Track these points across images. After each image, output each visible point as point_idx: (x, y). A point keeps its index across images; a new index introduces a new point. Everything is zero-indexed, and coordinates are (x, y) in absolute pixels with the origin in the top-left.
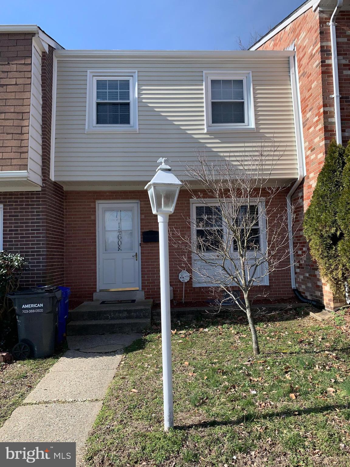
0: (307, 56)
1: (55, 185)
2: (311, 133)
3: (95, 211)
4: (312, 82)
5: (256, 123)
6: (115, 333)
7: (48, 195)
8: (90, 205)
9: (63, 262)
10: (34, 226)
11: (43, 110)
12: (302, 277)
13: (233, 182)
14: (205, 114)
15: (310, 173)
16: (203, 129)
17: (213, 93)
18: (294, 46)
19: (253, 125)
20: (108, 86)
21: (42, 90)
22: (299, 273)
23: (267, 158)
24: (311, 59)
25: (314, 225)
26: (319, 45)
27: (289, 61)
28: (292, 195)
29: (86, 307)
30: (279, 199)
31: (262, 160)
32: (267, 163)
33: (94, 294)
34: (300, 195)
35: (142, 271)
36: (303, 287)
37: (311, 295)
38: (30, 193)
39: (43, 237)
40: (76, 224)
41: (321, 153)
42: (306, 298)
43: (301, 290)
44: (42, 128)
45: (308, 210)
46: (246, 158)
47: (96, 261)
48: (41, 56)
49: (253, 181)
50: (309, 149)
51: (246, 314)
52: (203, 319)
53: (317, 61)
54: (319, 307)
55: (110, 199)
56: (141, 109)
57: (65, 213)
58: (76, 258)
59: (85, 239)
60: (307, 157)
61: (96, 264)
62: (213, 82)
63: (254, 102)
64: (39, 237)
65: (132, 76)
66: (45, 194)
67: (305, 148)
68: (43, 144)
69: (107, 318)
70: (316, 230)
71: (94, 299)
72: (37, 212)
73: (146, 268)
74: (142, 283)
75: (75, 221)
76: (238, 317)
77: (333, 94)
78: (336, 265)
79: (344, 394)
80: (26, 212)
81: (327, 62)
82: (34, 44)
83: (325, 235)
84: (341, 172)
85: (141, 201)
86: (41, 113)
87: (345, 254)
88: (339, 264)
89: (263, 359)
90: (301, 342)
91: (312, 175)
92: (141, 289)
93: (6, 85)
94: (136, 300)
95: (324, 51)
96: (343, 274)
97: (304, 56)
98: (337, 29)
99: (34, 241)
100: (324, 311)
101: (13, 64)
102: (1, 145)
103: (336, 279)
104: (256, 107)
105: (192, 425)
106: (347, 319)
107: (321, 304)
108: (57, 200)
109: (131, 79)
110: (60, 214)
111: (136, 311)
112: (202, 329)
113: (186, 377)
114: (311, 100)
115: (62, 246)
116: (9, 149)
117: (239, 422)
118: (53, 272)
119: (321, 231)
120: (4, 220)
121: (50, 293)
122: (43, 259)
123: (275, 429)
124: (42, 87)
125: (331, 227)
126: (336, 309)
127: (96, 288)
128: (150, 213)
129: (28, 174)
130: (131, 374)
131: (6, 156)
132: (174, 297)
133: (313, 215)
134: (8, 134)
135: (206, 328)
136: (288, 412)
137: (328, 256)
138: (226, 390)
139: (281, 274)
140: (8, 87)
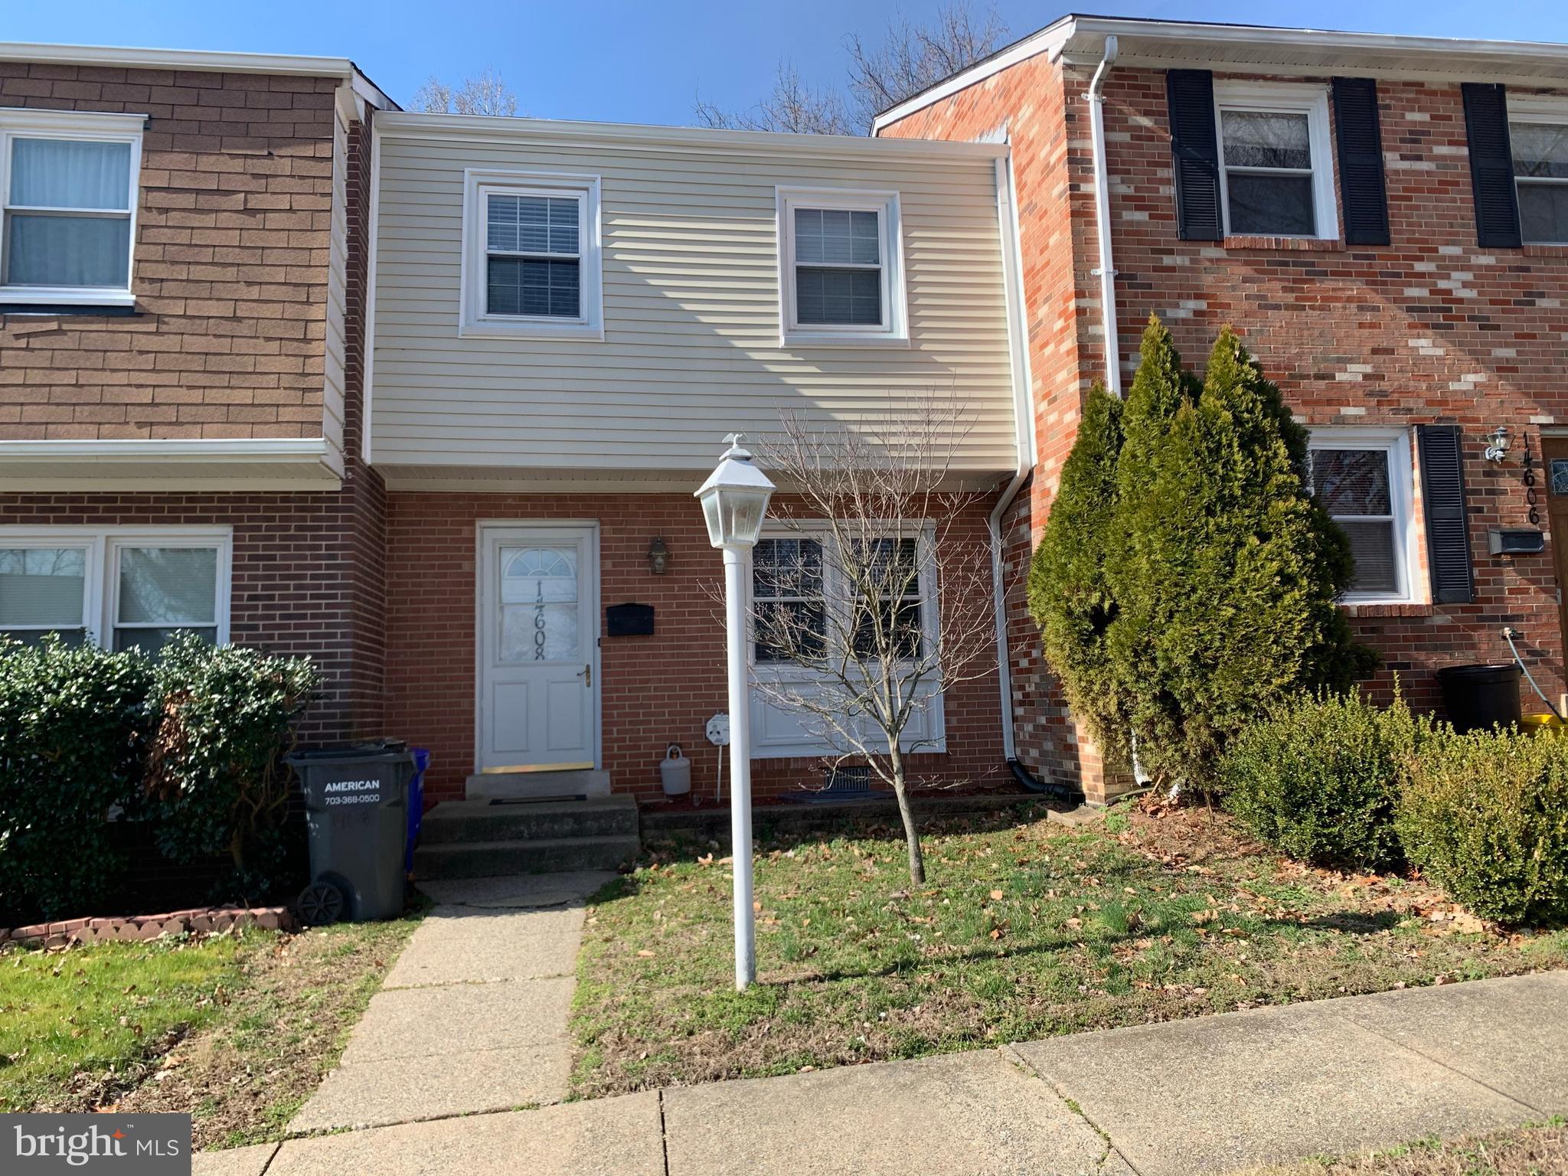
0: (1037, 166)
1: (371, 476)
2: (1049, 358)
3: (473, 549)
4: (1048, 232)
5: (911, 328)
6: (547, 872)
7: (359, 504)
8: (459, 532)
9: (381, 689)
10: (319, 587)
11: (349, 275)
12: (1029, 727)
13: (865, 476)
14: (779, 298)
15: (1046, 458)
16: (776, 338)
17: (799, 243)
18: (1007, 133)
19: (902, 332)
20: (518, 211)
21: (349, 221)
22: (1024, 719)
23: (940, 429)
24: (1048, 175)
25: (1053, 586)
26: (1063, 147)
27: (994, 168)
28: (1004, 514)
29: (447, 809)
30: (971, 522)
31: (927, 434)
32: (941, 441)
33: (468, 780)
34: (1023, 513)
35: (604, 716)
36: (1034, 753)
37: (1054, 773)
38: (310, 496)
39: (344, 616)
40: (419, 585)
41: (1070, 408)
42: (1040, 781)
43: (1028, 762)
44: (347, 321)
45: (1040, 550)
46: (893, 429)
47: (473, 686)
48: (348, 131)
49: (909, 477)
50: (1045, 397)
51: (892, 787)
52: (776, 834)
53: (1060, 186)
54: (1071, 797)
55: (516, 516)
56: (611, 278)
57: (387, 553)
58: (417, 680)
59: (444, 627)
60: (1039, 418)
61: (473, 696)
62: (799, 212)
63: (907, 271)
64: (334, 616)
65: (587, 189)
66: (352, 500)
67: (1035, 395)
68: (348, 366)
69: (519, 836)
70: (1057, 599)
71: (468, 794)
72: (328, 548)
73: (616, 707)
74: (604, 749)
75: (418, 576)
76: (867, 826)
77: (1098, 267)
78: (1104, 683)
79: (1098, 925)
80: (297, 548)
81: (1085, 188)
82: (338, 105)
83: (1078, 611)
84: (1114, 460)
85: (602, 523)
86: (345, 284)
87: (1121, 653)
88: (1110, 679)
89: (934, 890)
90: (1022, 864)
91: (1054, 466)
92: (599, 766)
93: (265, 211)
94: (588, 795)
95: (1077, 161)
96: (1120, 704)
97: (1029, 163)
98: (1106, 110)
99: (318, 626)
100: (1082, 807)
101: (281, 157)
102: (251, 369)
103: (1105, 718)
104: (910, 283)
105: (793, 982)
106: (1135, 818)
107: (1077, 791)
108: (374, 515)
109: (581, 196)
110: (379, 554)
111: (597, 816)
112: (777, 853)
113: (761, 927)
114: (1049, 277)
115: (381, 644)
116: (272, 380)
117: (886, 972)
118: (363, 715)
119: (1068, 600)
120: (235, 568)
121: (398, 752)
122: (343, 675)
123: (959, 976)
124: (349, 212)
125: (1089, 590)
126: (1112, 800)
127: (472, 763)
128: (629, 556)
129: (322, 447)
130: (623, 933)
131: (262, 397)
132: (693, 786)
133: (1051, 563)
134: (268, 339)
135: (787, 850)
136: (985, 955)
137: (1084, 662)
138: (855, 938)
139: (978, 721)
140: (270, 215)
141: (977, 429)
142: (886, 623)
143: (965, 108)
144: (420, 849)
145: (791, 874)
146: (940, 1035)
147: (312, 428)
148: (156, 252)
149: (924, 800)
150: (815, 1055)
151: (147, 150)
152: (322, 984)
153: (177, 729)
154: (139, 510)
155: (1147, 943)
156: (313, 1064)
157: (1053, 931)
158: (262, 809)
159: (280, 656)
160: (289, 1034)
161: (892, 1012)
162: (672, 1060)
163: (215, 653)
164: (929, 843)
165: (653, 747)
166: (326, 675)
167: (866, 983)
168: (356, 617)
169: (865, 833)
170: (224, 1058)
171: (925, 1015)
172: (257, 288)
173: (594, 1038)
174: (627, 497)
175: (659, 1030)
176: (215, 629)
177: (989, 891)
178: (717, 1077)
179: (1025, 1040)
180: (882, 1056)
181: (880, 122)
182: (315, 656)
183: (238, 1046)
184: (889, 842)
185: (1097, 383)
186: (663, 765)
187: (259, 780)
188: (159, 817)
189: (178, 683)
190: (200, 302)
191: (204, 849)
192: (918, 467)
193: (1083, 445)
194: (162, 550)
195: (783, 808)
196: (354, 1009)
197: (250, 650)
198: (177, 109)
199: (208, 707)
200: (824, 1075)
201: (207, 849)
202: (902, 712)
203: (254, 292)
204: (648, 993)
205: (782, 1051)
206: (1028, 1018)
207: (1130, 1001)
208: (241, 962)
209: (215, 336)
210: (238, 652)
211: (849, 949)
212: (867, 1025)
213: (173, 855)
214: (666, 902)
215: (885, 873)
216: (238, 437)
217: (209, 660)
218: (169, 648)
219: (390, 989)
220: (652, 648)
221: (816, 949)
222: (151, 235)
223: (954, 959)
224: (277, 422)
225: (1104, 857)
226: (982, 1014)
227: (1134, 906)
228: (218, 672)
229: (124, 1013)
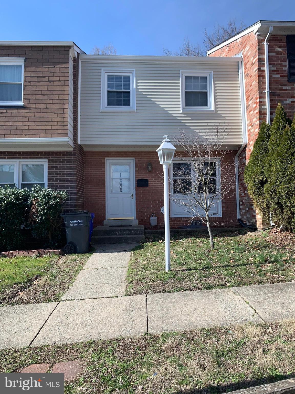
0: (250, 63)
1: (80, 147)
2: (252, 115)
3: (105, 165)
4: (252, 81)
5: (215, 107)
7: (77, 154)
8: (101, 161)
9: (83, 199)
10: (68, 174)
11: (74, 97)
12: (244, 211)
13: (201, 146)
14: (181, 100)
15: (250, 141)
16: (180, 110)
17: (186, 85)
18: (242, 54)
19: (213, 108)
20: (115, 79)
21: (73, 83)
22: (243, 209)
23: (221, 134)
24: (252, 65)
25: (250, 174)
26: (257, 58)
27: (238, 64)
28: (239, 156)
29: (99, 228)
31: (217, 135)
33: (104, 221)
34: (244, 155)
36: (245, 217)
37: (250, 222)
38: (65, 152)
39: (74, 181)
40: (92, 174)
41: (257, 128)
42: (246, 224)
43: (243, 220)
44: (73, 108)
45: (248, 165)
46: (209, 134)
47: (105, 199)
48: (73, 60)
49: (212, 146)
50: (250, 125)
52: (178, 236)
53: (255, 68)
54: (254, 229)
55: (115, 157)
56: (138, 96)
57: (84, 166)
58: (92, 197)
59: (98, 184)
60: (249, 131)
61: (105, 201)
62: (186, 78)
63: (214, 92)
64: (72, 181)
65: (132, 73)
66: (75, 153)
67: (248, 124)
68: (74, 120)
69: (116, 234)
70: (251, 178)
71: (104, 224)
72: (70, 164)
73: (139, 204)
74: (136, 214)
75: (92, 172)
76: (201, 234)
77: (265, 90)
78: (263, 200)
79: (257, 260)
80: (63, 164)
81: (262, 69)
82: (70, 54)
83: (257, 181)
84: (268, 141)
85: (136, 159)
86: (73, 99)
87: (267, 192)
88: (265, 199)
89: (216, 250)
90: (239, 245)
91: (252, 143)
92: (135, 219)
93: (53, 81)
94: (133, 225)
95: (261, 62)
96: (267, 205)
97: (248, 62)
98: (269, 47)
99: (68, 183)
100: (257, 231)
101: (57, 67)
102: (51, 121)
103: (263, 209)
104: (215, 95)
105: (180, 270)
106: (270, 234)
107: (255, 227)
108: (81, 157)
109: (131, 75)
110: (82, 166)
111: (135, 230)
112: (178, 240)
113: (173, 257)
114: (252, 93)
115: (83, 188)
116: (56, 123)
117: (203, 269)
118: (79, 205)
119: (254, 178)
120: (48, 169)
121: (87, 214)
122: (74, 195)
123: (221, 271)
124: (73, 81)
125: (260, 176)
126: (264, 229)
127: (105, 217)
128: (142, 167)
129: (68, 140)
130: (139, 258)
131: (54, 127)
132: (158, 224)
133: (250, 169)
134: (55, 113)
135: (180, 240)
136: (228, 266)
137: (258, 194)
138: (196, 261)
139: (230, 209)
140: (55, 82)
141: (230, 134)
142: (205, 184)
143: (231, 48)
144: (93, 237)
145: (181, 245)
146: (215, 285)
147: (66, 135)
148: (28, 92)
149: (215, 228)
150: (184, 288)
151: (25, 67)
152: (69, 267)
153: (36, 208)
154: (26, 155)
155: (270, 265)
156: (67, 285)
157: (246, 261)
158: (55, 227)
159: (59, 190)
160: (62, 278)
161: (204, 279)
162: (149, 287)
163: (44, 190)
164: (216, 239)
165: (148, 214)
166: (70, 195)
167: (198, 272)
168: (77, 181)
169: (200, 236)
170: (47, 283)
171: (212, 280)
172: (52, 100)
173: (131, 282)
174: (142, 152)
175: (147, 280)
176: (44, 184)
177: (231, 251)
178: (160, 292)
179: (237, 287)
180: (201, 289)
181: (209, 53)
182: (67, 191)
183: (50, 280)
184: (206, 238)
185: (264, 121)
186: (151, 218)
187: (55, 220)
188: (32, 228)
189: (35, 197)
190: (38, 104)
191: (42, 235)
192: (215, 144)
193: (260, 137)
194: (33, 165)
195: (180, 230)
196: (76, 273)
197: (52, 189)
198: (32, 56)
199: (43, 202)
200: (186, 293)
201: (43, 236)
202: (209, 206)
203: (51, 102)
204: (145, 272)
205: (176, 287)
206: (238, 281)
207: (264, 278)
208: (51, 262)
209: (42, 113)
210: (49, 189)
211: (194, 263)
212: (197, 281)
213: (35, 237)
214: (150, 251)
215: (204, 246)
216: (48, 137)
217: (42, 191)
218: (33, 188)
219: (85, 269)
220: (147, 190)
221: (186, 263)
222: (27, 88)
223: (220, 267)
224: (57, 134)
225: (261, 243)
226: (226, 280)
227: (267, 255)
228: (45, 194)
229: (25, 272)
